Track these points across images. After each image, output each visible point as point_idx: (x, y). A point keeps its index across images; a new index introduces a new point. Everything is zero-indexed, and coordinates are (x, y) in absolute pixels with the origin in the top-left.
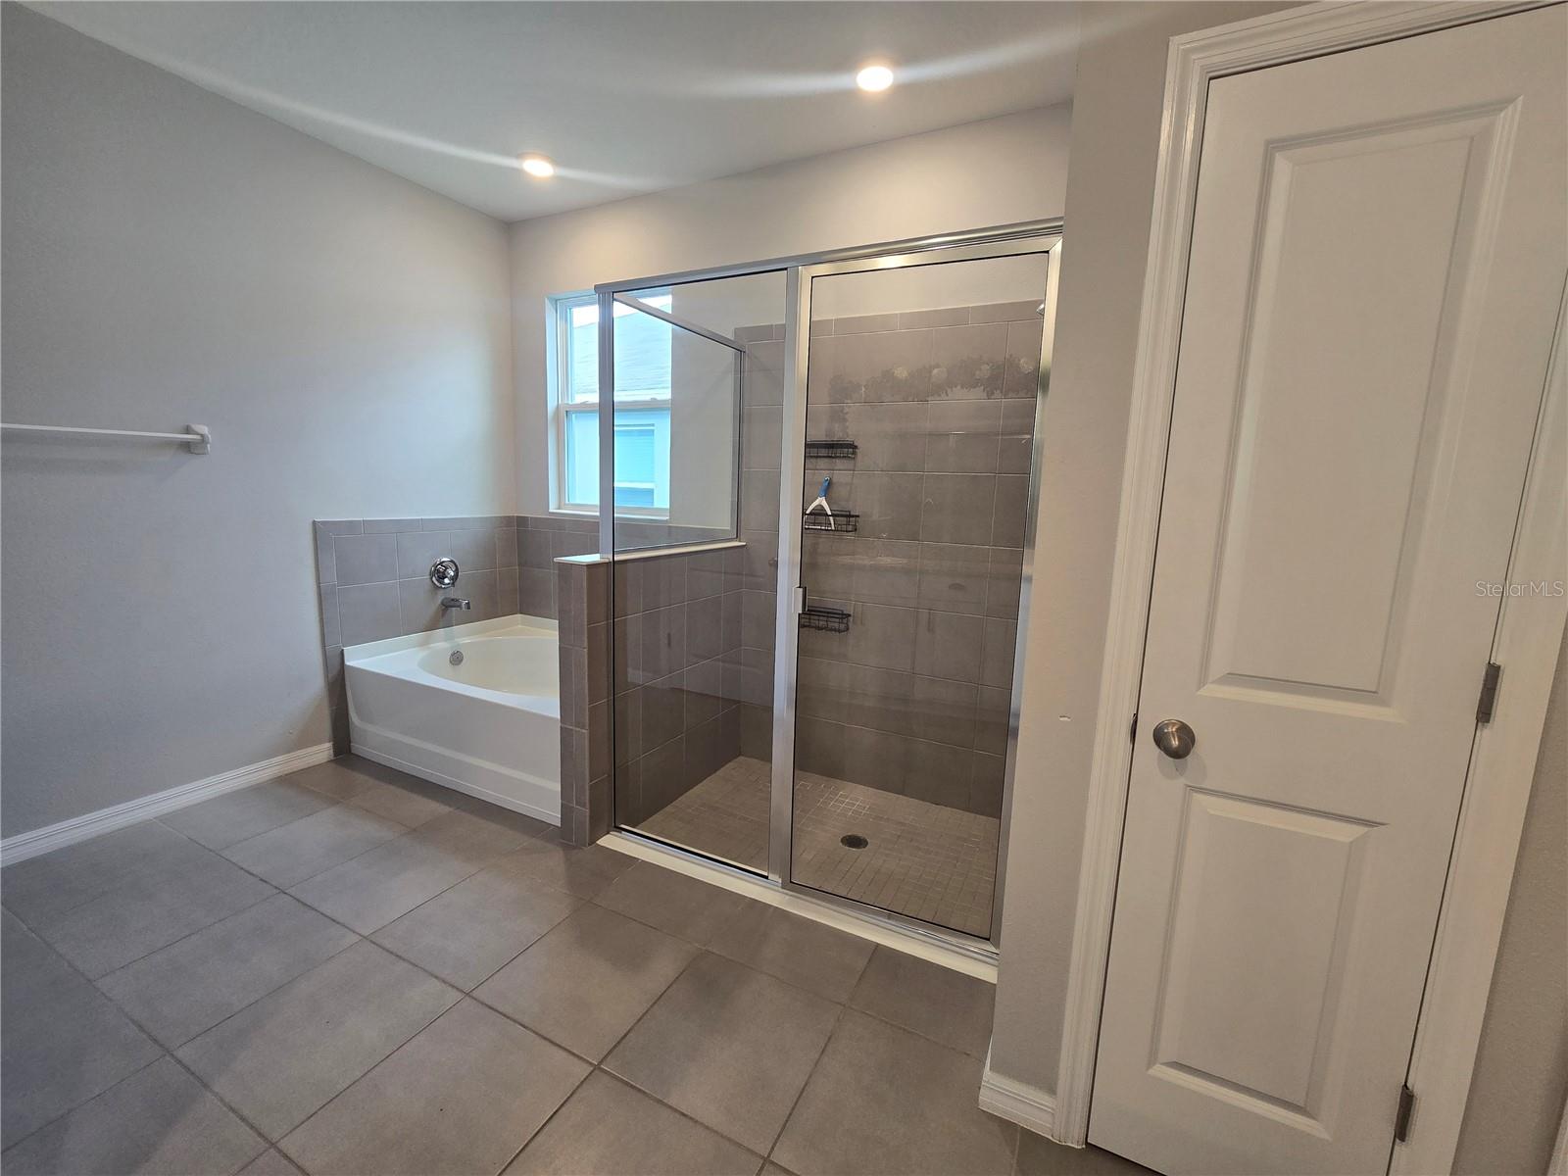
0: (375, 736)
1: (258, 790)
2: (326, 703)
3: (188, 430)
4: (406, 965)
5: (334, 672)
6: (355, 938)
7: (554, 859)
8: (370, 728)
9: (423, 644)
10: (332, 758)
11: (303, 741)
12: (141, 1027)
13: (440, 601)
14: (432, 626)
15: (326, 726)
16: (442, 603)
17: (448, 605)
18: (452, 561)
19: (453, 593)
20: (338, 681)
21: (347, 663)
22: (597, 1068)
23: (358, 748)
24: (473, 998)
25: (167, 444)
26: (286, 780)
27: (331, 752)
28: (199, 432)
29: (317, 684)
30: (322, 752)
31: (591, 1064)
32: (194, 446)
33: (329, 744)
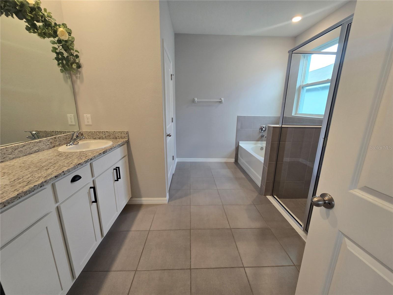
0: (242, 161)
1: (221, 163)
2: (235, 151)
3: (221, 99)
4: (219, 196)
5: (237, 145)
6: (216, 188)
7: (255, 195)
8: (241, 159)
9: (255, 144)
10: (234, 162)
11: (230, 157)
12: (190, 185)
13: (261, 135)
14: (258, 140)
15: (234, 155)
16: (261, 136)
17: (262, 136)
18: (265, 127)
19: (264, 134)
20: (238, 148)
21: (240, 144)
22: (231, 229)
23: (239, 162)
24: (223, 206)
25: (218, 102)
26: (226, 163)
27: (234, 161)
28: (222, 99)
29: (234, 147)
30: (233, 160)
31: (230, 227)
32: (220, 102)
33: (234, 159)
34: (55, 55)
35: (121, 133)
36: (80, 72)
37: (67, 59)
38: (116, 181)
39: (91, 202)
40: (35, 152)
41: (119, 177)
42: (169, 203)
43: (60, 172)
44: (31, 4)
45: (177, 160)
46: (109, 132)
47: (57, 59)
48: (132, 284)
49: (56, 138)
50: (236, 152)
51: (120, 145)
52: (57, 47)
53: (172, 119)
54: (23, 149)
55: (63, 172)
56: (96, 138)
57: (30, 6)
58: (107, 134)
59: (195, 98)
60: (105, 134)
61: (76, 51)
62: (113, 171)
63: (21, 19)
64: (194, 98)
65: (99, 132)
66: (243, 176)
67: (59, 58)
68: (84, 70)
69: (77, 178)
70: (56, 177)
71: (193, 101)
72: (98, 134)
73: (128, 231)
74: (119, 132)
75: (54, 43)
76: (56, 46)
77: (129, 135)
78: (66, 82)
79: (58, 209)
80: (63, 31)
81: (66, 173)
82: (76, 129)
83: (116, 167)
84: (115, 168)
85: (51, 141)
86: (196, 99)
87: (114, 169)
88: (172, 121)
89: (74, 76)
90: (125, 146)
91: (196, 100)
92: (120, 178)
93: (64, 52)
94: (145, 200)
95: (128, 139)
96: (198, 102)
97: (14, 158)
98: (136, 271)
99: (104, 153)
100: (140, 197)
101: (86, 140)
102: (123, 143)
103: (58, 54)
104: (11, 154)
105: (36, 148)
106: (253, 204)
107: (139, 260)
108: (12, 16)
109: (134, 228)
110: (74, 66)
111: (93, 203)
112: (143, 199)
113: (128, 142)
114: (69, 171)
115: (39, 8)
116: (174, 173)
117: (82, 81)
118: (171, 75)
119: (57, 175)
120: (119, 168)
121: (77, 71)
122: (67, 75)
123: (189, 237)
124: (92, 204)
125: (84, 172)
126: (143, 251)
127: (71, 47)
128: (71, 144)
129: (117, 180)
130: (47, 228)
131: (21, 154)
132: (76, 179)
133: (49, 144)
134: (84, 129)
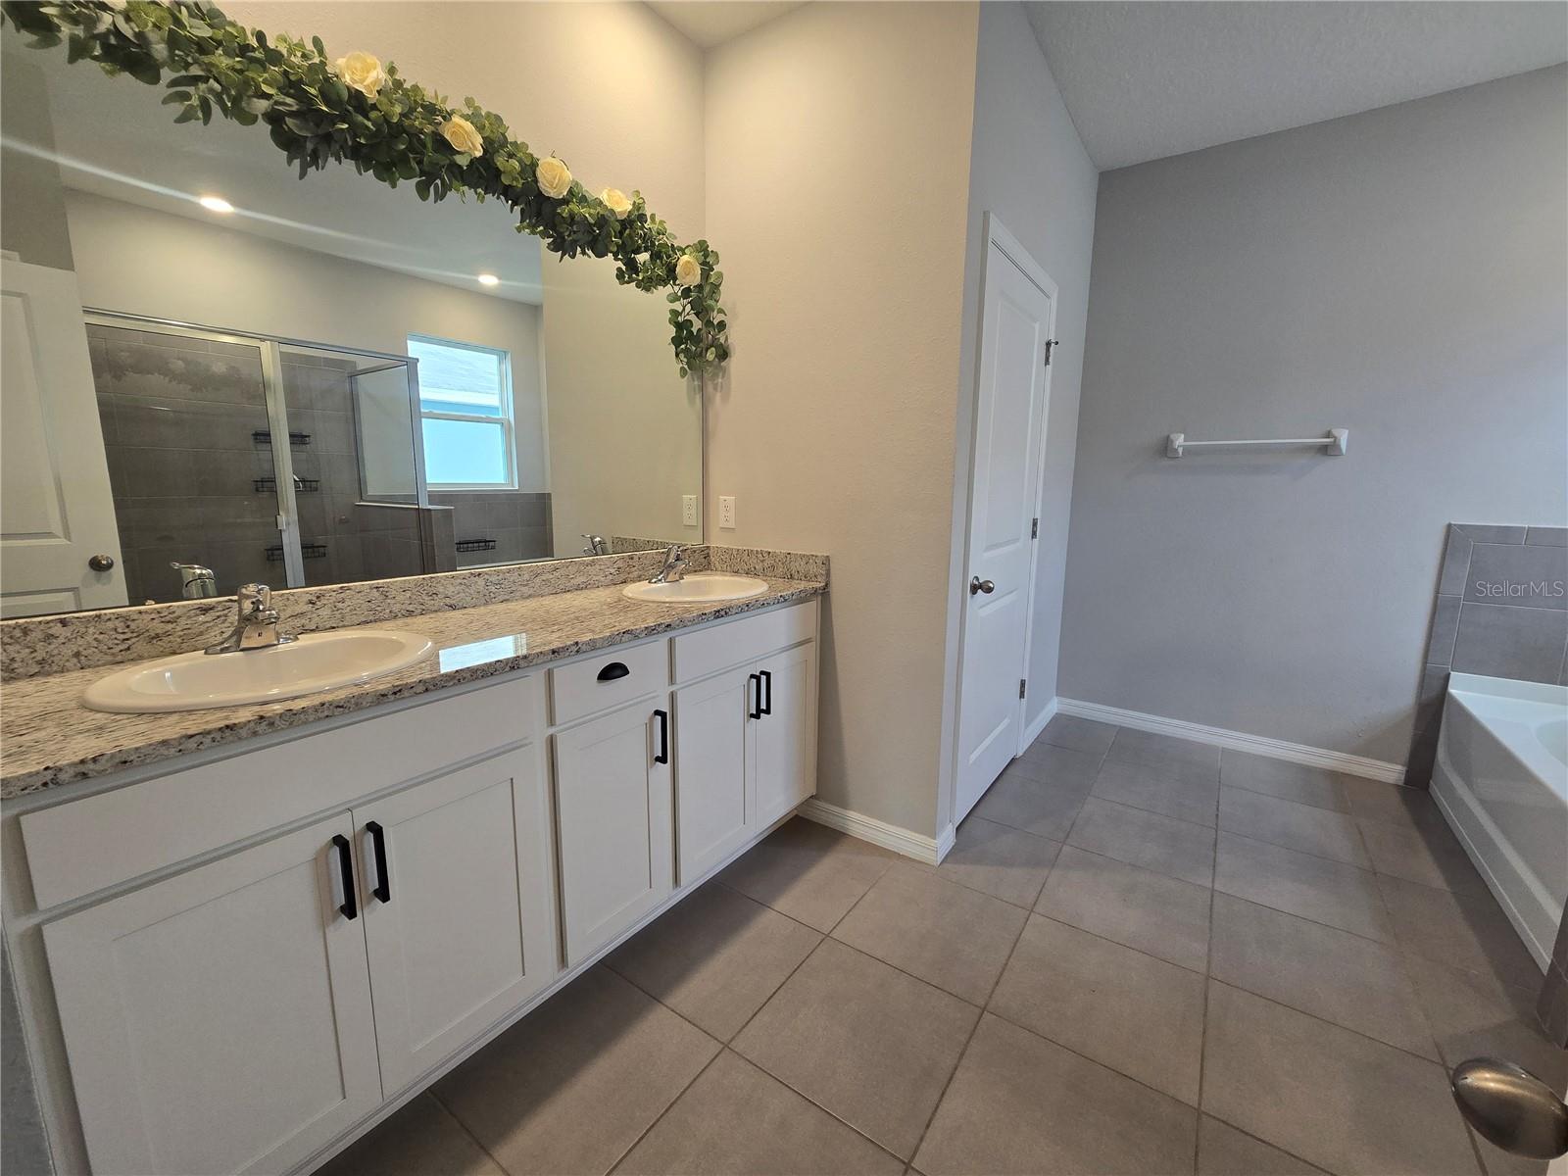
0: (1456, 791)
1: (1307, 770)
2: (1410, 725)
3: (1328, 435)
4: (1207, 924)
5: (1431, 693)
6: (1208, 884)
8: (1452, 777)
10: (1401, 783)
11: (1368, 748)
12: (1072, 827)
20: (1435, 707)
21: (1452, 690)
23: (1435, 790)
24: (1207, 984)
25: (1309, 447)
26: (1335, 777)
27: (1403, 777)
28: (1335, 432)
29: (1403, 699)
30: (1392, 772)
31: (1200, 1104)
32: (1327, 450)
33: (1404, 769)
34: (672, 331)
35: (807, 558)
36: (724, 370)
37: (696, 339)
38: (752, 716)
39: (652, 756)
40: (578, 588)
41: (763, 706)
42: (945, 865)
43: (569, 643)
44: (621, 213)
45: (1054, 706)
46: (775, 555)
47: (677, 341)
48: (695, 1079)
49: (632, 558)
50: (1416, 728)
51: (786, 600)
52: (680, 309)
53: (1035, 524)
54: (552, 576)
55: (577, 643)
56: (740, 571)
57: (619, 218)
58: (768, 562)
59: (1172, 436)
60: (762, 561)
61: (721, 311)
62: (749, 681)
63: (600, 255)
64: (1168, 437)
65: (750, 553)
66: (1436, 878)
67: (684, 336)
68: (734, 363)
69: (618, 672)
70: (554, 652)
71: (1165, 448)
72: (746, 558)
73: (764, 905)
74: (802, 556)
75: (674, 298)
76: (678, 306)
77: (832, 571)
78: (691, 401)
79: (551, 742)
80: (689, 262)
81: (584, 648)
82: (694, 541)
83: (762, 673)
84: (758, 674)
85: (620, 564)
86: (1183, 436)
87: (752, 676)
88: (1034, 534)
89: (710, 383)
90: (813, 606)
91: (1179, 440)
92: (768, 711)
93: (692, 317)
94: (859, 823)
95: (826, 585)
96: (1187, 451)
97: (530, 596)
98: (726, 1046)
99: (718, 614)
100: (845, 806)
101: (714, 572)
102: (803, 595)
103: (679, 326)
104: (526, 585)
105: (580, 580)
106: (1437, 1059)
107: (750, 1016)
108: (584, 253)
109: (783, 904)
110: (711, 355)
111: (658, 763)
112: (853, 815)
113: (824, 594)
114: (593, 646)
115: (642, 218)
116: (1020, 754)
117: (725, 398)
118: (1048, 344)
119: (559, 648)
120: (768, 675)
121: (719, 367)
122: (696, 383)
123: (963, 1038)
124: (652, 765)
125: (645, 660)
126: (774, 993)
127: (710, 302)
128: (660, 580)
129: (757, 716)
130: (512, 779)
131: (546, 590)
132: (613, 672)
133: (612, 571)
134: (717, 541)
